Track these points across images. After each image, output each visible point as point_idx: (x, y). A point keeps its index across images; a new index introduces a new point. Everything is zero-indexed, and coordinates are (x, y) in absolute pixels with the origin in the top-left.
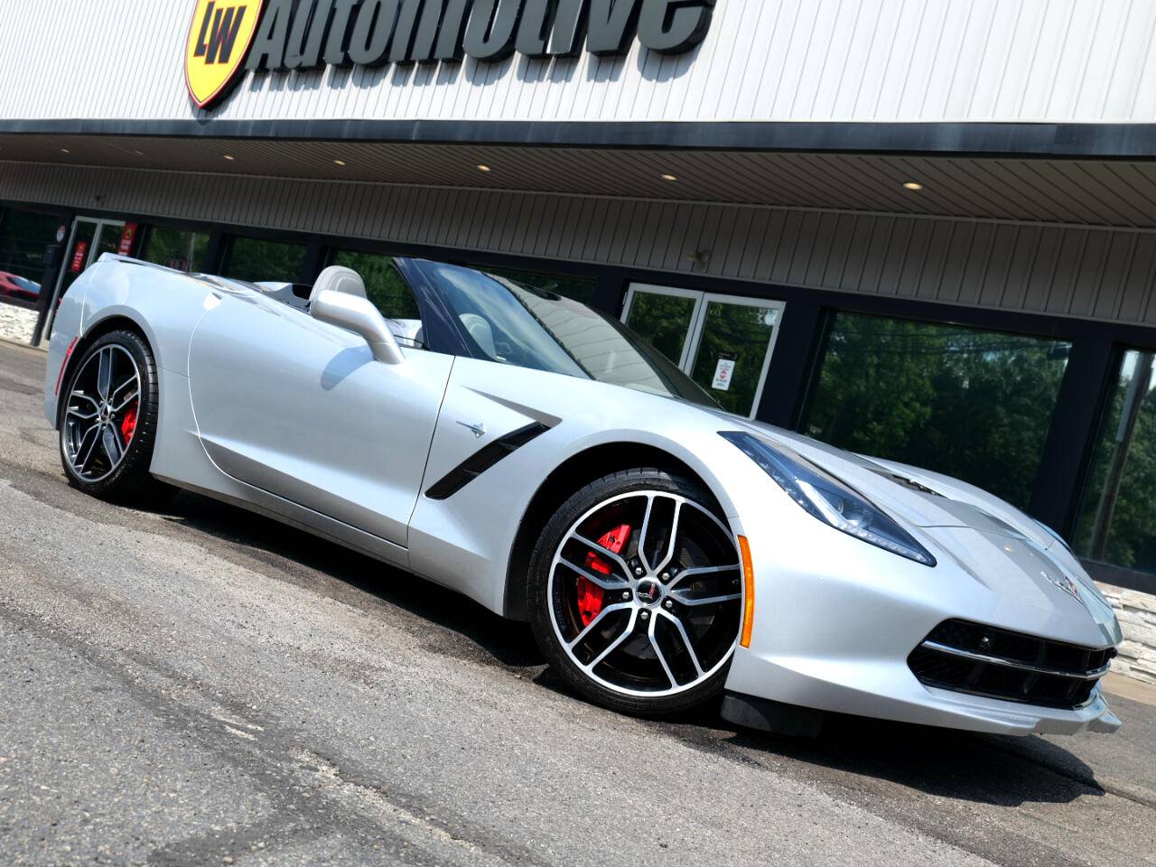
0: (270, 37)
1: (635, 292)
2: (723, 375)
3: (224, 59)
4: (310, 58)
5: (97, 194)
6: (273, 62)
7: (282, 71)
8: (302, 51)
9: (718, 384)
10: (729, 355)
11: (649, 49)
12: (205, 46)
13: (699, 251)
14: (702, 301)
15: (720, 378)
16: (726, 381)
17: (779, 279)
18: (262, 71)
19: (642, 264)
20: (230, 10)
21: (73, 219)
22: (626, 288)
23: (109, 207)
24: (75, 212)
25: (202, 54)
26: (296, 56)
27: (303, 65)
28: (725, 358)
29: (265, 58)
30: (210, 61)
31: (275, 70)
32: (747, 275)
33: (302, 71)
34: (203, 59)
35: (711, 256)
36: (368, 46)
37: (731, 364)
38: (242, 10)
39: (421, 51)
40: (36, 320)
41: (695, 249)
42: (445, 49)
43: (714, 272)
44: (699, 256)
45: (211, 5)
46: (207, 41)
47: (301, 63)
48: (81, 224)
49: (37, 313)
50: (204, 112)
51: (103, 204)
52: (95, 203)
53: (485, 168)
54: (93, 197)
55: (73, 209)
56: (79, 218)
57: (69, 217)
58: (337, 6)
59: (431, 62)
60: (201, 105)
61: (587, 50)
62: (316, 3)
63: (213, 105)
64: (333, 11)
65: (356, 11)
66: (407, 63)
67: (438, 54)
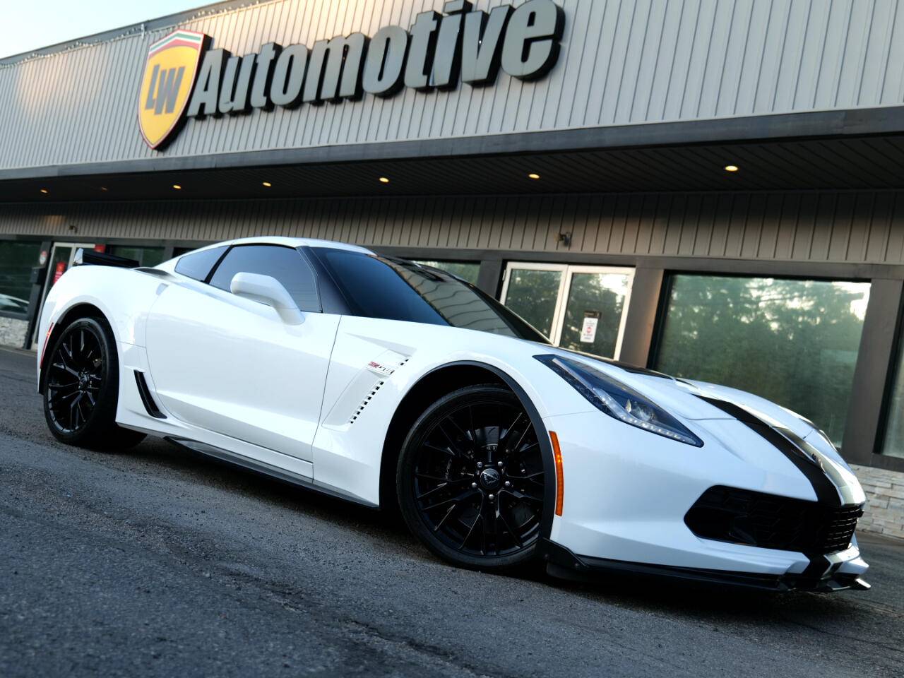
0: (206, 89)
1: (512, 270)
2: (589, 330)
3: (170, 110)
4: (239, 104)
5: (71, 224)
6: (210, 109)
7: (218, 115)
8: (232, 99)
9: (586, 338)
10: (592, 314)
11: (511, 76)
12: (154, 101)
13: (562, 233)
14: (566, 273)
15: (586, 333)
16: (591, 335)
17: (628, 251)
18: (201, 116)
19: (516, 247)
20: (172, 71)
21: (52, 245)
22: (504, 267)
23: (81, 234)
24: (52, 240)
25: (152, 107)
26: (228, 103)
27: (235, 109)
28: (590, 316)
29: (202, 106)
30: (158, 112)
31: (211, 115)
32: (602, 250)
33: (234, 114)
34: (153, 111)
35: (571, 236)
36: (285, 91)
37: (595, 321)
38: (182, 70)
39: (328, 92)
40: (27, 328)
41: (558, 232)
42: (348, 88)
43: (575, 249)
44: (562, 237)
45: (157, 68)
46: (155, 96)
47: (232, 108)
48: (58, 248)
49: (27, 322)
50: (156, 152)
51: (76, 232)
52: (70, 231)
53: (384, 180)
54: (67, 227)
55: (52, 237)
56: (57, 244)
57: (49, 244)
58: (259, 60)
59: (337, 100)
60: (153, 146)
61: (462, 82)
62: (241, 60)
63: (164, 146)
64: (255, 66)
65: (273, 64)
66: (318, 102)
67: (343, 93)
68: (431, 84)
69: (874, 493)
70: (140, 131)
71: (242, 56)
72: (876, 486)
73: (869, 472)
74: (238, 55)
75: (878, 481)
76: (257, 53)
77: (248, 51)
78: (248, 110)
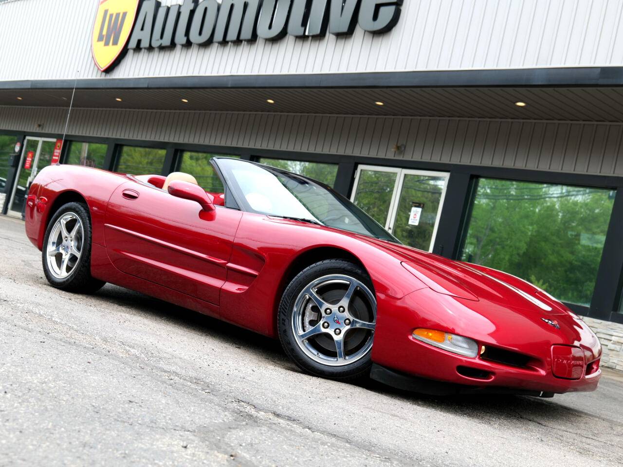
0: (142, 29)
1: (361, 170)
2: (415, 216)
3: (115, 43)
4: (166, 41)
5: (39, 123)
6: (145, 44)
7: (150, 48)
8: (162, 37)
9: (413, 222)
10: (417, 205)
11: (365, 31)
12: (104, 35)
13: (399, 145)
14: (400, 174)
15: (413, 218)
16: (417, 220)
17: (445, 160)
18: (138, 48)
19: (365, 154)
20: (118, 15)
21: (24, 138)
22: (356, 168)
23: (46, 131)
24: (25, 134)
25: (102, 40)
26: (158, 40)
27: (163, 45)
28: (416, 206)
29: (139, 41)
30: (107, 44)
31: (145, 48)
32: (426, 158)
33: (162, 48)
34: (102, 43)
35: (405, 147)
36: (200, 33)
37: (419, 210)
38: (125, 14)
39: (232, 35)
40: (5, 199)
41: (396, 144)
42: (246, 34)
43: (407, 157)
44: (398, 148)
45: (106, 12)
46: (104, 32)
47: (161, 44)
48: (28, 141)
49: (5, 195)
50: (104, 74)
51: (42, 129)
52: (38, 128)
53: (271, 101)
54: (36, 126)
55: (25, 132)
56: (28, 138)
57: (22, 137)
58: (181, 10)
59: (238, 42)
60: (102, 70)
61: (329, 33)
62: (168, 9)
63: (109, 69)
64: (179, 14)
65: (192, 13)
66: (224, 42)
67: (242, 37)
68: (307, 34)
69: (611, 340)
70: (93, 57)
71: (169, 6)
72: (612, 335)
73: (609, 325)
74: (167, 5)
75: (614, 332)
76: (181, 4)
77: (174, 3)
78: (173, 45)
